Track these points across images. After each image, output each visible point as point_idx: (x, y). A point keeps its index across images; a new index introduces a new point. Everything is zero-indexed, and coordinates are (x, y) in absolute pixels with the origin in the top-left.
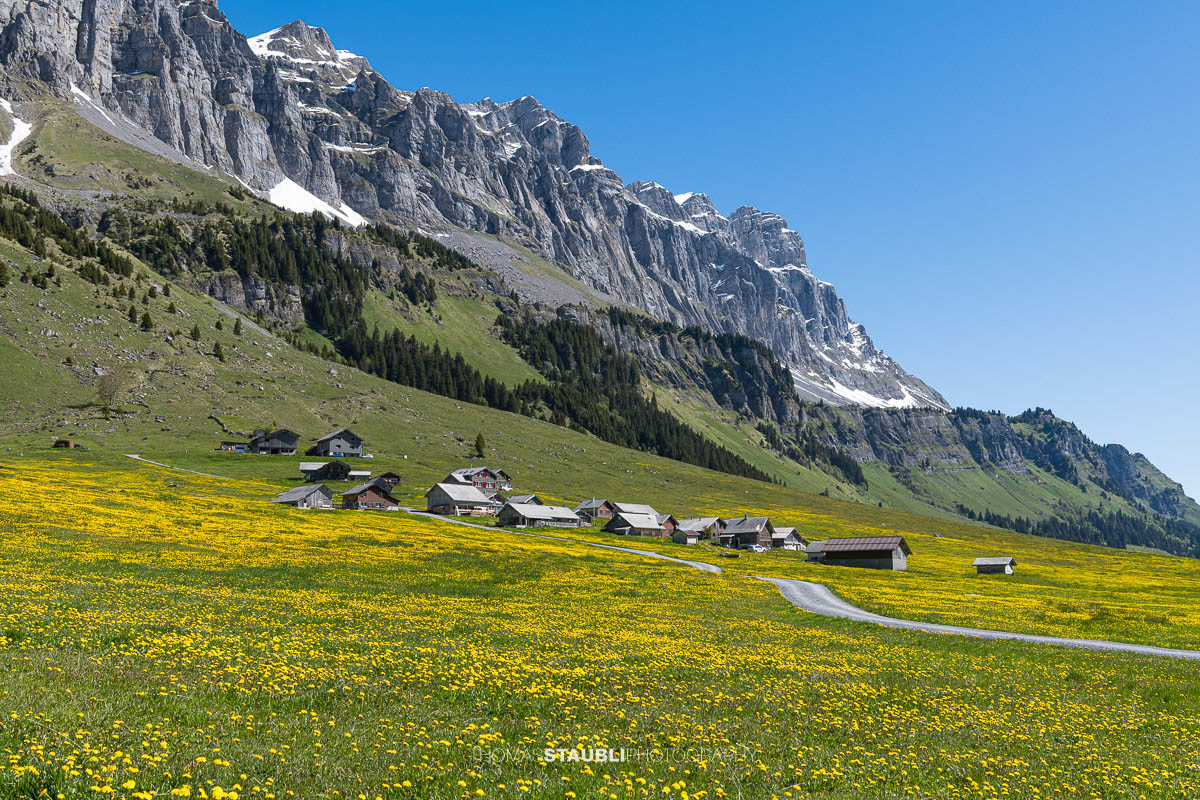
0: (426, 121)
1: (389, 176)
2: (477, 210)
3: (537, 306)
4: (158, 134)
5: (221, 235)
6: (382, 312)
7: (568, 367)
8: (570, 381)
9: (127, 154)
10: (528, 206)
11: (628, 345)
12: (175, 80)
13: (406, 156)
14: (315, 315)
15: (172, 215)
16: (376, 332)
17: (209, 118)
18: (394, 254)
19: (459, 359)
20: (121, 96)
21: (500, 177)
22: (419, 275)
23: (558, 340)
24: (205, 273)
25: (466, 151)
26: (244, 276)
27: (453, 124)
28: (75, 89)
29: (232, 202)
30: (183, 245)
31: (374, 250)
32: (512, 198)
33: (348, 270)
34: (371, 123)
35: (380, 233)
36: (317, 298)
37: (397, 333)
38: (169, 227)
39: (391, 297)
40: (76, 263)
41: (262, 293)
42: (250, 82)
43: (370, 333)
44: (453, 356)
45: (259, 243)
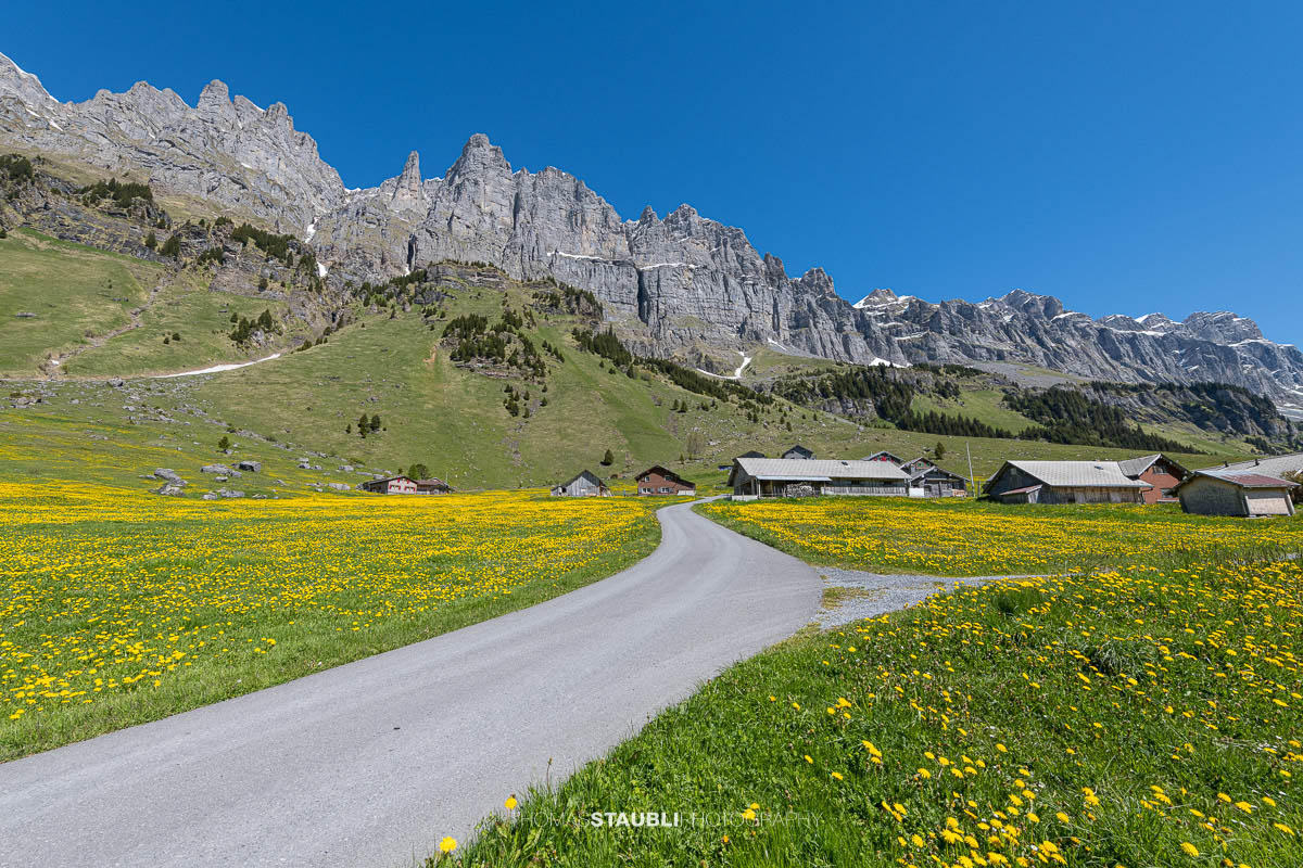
0: (950, 313)
1: (932, 345)
2: (989, 350)
3: (1034, 389)
4: (811, 352)
5: (828, 382)
6: (922, 404)
7: (1061, 417)
8: (1064, 425)
9: (788, 360)
10: (1023, 342)
11: (1110, 400)
12: (816, 327)
13: (941, 333)
14: (882, 411)
15: (805, 379)
16: (919, 413)
17: (834, 340)
18: (930, 375)
19: (975, 421)
20: (794, 339)
21: (1002, 332)
22: (947, 383)
23: (1051, 403)
24: (820, 401)
25: (978, 323)
26: (840, 398)
27: (968, 313)
28: (770, 340)
29: (836, 367)
30: (808, 390)
31: (916, 375)
32: (1011, 339)
33: (900, 387)
34: (919, 322)
35: (922, 367)
36: (883, 403)
37: (931, 412)
38: (803, 384)
39: (930, 397)
40: (743, 402)
41: (851, 405)
42: (853, 320)
43: (915, 416)
44: (972, 421)
45: (848, 382)
